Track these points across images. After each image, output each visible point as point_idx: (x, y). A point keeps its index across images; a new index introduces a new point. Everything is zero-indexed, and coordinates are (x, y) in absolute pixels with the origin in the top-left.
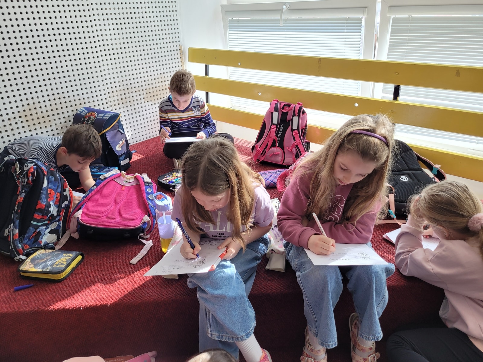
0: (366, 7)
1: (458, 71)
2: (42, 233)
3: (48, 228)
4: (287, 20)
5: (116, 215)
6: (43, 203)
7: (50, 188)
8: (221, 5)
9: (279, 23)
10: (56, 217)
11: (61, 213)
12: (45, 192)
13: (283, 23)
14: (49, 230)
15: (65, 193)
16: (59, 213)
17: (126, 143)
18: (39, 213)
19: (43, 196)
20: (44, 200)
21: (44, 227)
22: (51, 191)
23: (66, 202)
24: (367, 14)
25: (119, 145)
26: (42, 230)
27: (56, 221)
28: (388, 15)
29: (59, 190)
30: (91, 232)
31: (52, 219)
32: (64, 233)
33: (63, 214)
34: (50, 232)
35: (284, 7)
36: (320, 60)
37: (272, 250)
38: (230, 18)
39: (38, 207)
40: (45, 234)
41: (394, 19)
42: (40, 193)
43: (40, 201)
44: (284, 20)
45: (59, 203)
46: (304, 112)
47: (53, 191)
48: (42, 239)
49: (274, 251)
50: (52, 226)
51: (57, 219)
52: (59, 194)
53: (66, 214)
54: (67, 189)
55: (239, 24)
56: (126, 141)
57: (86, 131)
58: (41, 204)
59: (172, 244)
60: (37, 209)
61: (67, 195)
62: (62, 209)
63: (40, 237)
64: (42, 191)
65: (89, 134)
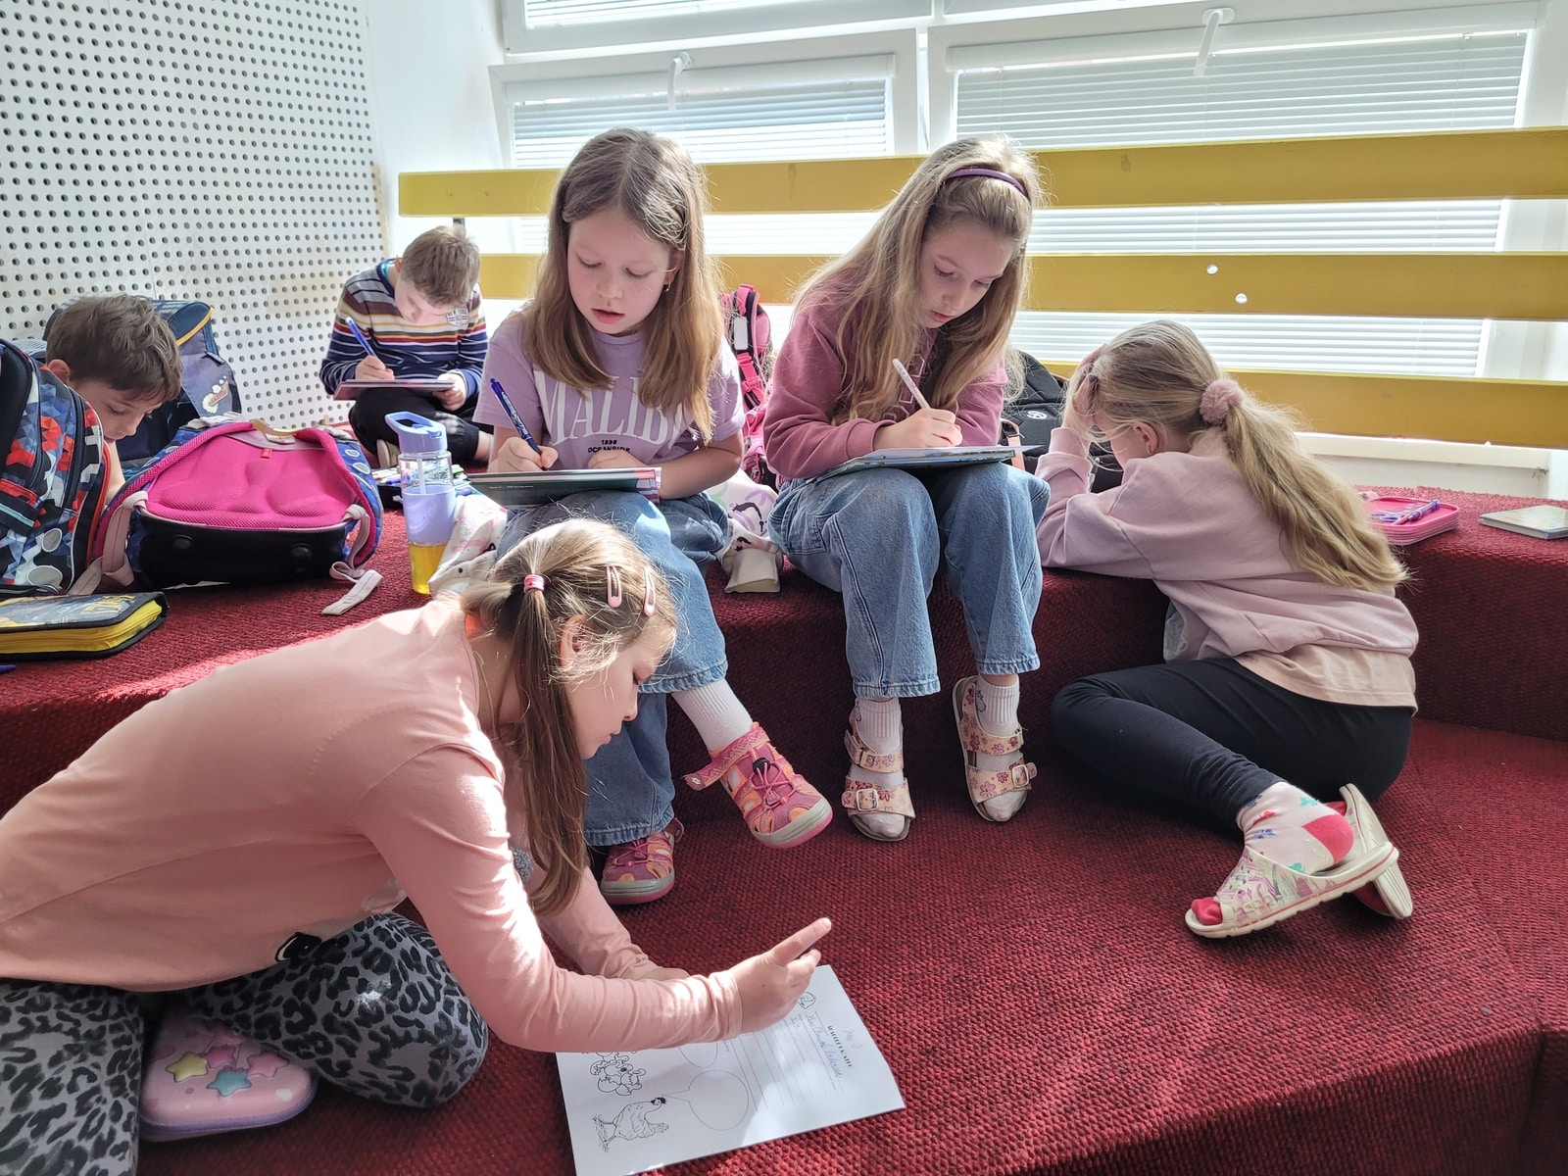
0: (892, 53)
1: (1125, 158)
2: (13, 554)
3: (34, 543)
4: (684, 98)
5: (259, 502)
6: (29, 450)
7: (46, 414)
8: (489, 67)
9: (667, 109)
10: (60, 511)
11: (76, 503)
12: (34, 417)
13: (678, 108)
14: (35, 551)
15: (89, 441)
16: (68, 501)
17: (231, 396)
18: (16, 479)
19: (29, 428)
20: (31, 440)
21: (23, 539)
22: (48, 423)
23: (93, 469)
24: (897, 71)
25: (211, 395)
26: (15, 544)
27: (59, 526)
28: (948, 70)
29: (72, 428)
30: (185, 543)
31: (46, 516)
32: (81, 569)
33: (79, 506)
34: (40, 559)
35: (677, 60)
36: (792, 167)
37: (741, 539)
38: (518, 104)
39: (12, 459)
40: (23, 560)
41: (961, 78)
42: (20, 417)
43: (21, 442)
44: (678, 99)
45: (73, 467)
46: (760, 312)
47: (55, 424)
48: (14, 573)
49: (746, 541)
50: (44, 542)
51: (62, 520)
52: (71, 441)
53: (89, 511)
54: (95, 429)
55: (546, 116)
56: (233, 389)
57: (132, 311)
58: (23, 452)
59: (454, 550)
60: (8, 463)
61: (96, 446)
62: (79, 491)
63: (10, 567)
64: (25, 414)
65: (142, 322)
